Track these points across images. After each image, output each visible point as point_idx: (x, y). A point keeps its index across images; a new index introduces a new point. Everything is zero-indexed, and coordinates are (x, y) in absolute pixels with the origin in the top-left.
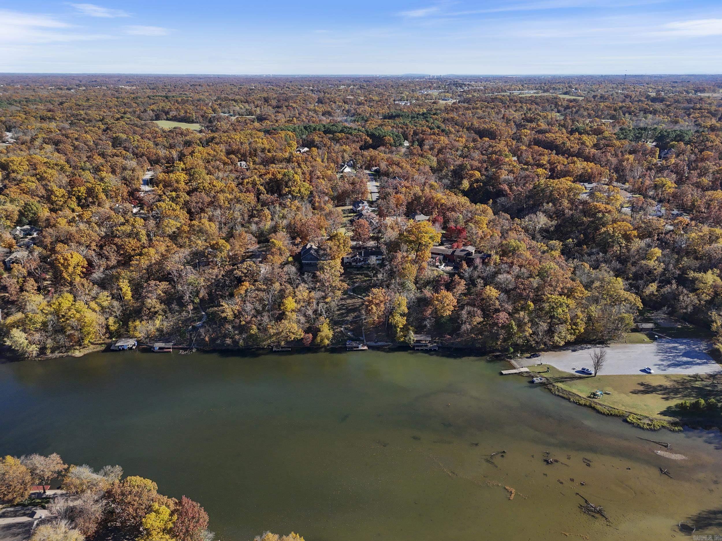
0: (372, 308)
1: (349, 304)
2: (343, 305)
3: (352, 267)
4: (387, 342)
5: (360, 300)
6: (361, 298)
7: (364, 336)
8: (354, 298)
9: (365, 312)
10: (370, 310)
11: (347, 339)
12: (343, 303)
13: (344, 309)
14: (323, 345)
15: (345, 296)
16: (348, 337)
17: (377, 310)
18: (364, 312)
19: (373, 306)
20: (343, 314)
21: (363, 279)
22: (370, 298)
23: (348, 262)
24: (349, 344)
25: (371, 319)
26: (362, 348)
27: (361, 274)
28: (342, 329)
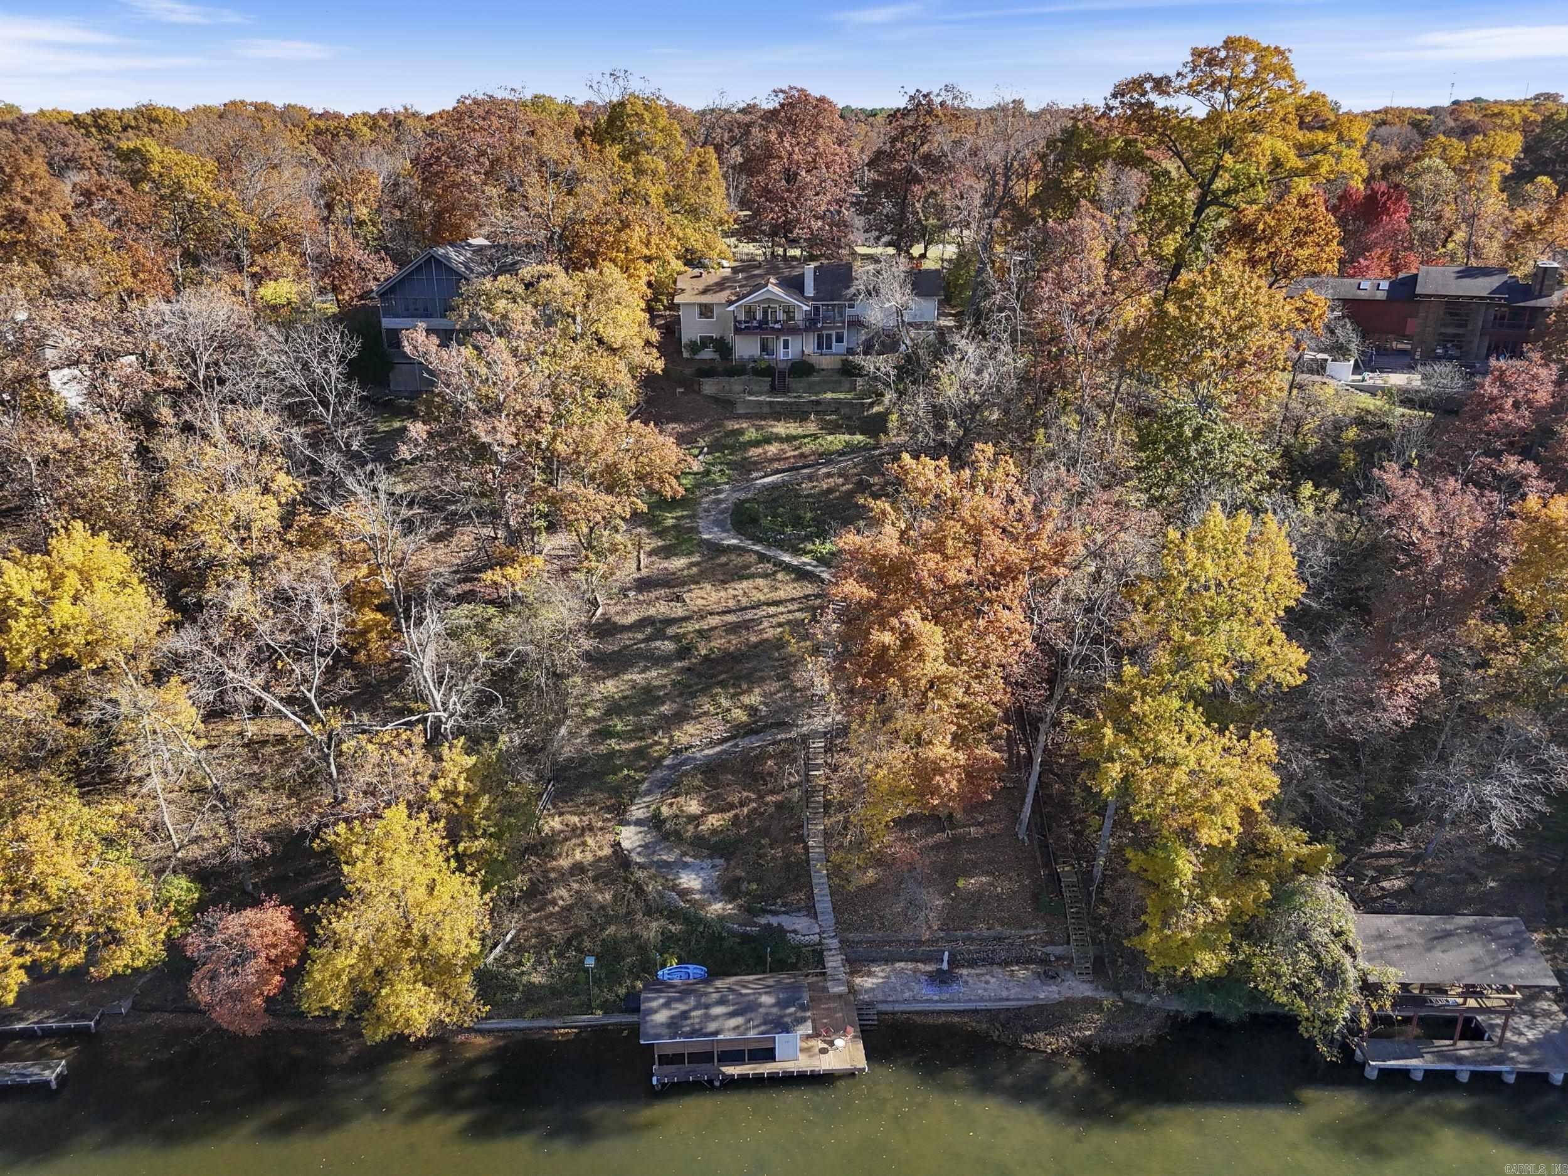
0: (908, 641)
1: (702, 614)
2: (658, 627)
3: (738, 370)
4: (1049, 971)
5: (789, 589)
6: (801, 574)
7: (824, 904)
8: (740, 574)
9: (838, 672)
10: (883, 663)
11: (667, 941)
12: (661, 609)
13: (662, 660)
14: (381, 1034)
15: (678, 563)
16: (673, 914)
17: (954, 656)
18: (822, 684)
19: (912, 618)
20: (648, 697)
21: (809, 447)
22: (888, 541)
23: (705, 342)
24: (673, 1025)
25: (897, 756)
26: (803, 1063)
27: (798, 414)
28: (630, 837)
